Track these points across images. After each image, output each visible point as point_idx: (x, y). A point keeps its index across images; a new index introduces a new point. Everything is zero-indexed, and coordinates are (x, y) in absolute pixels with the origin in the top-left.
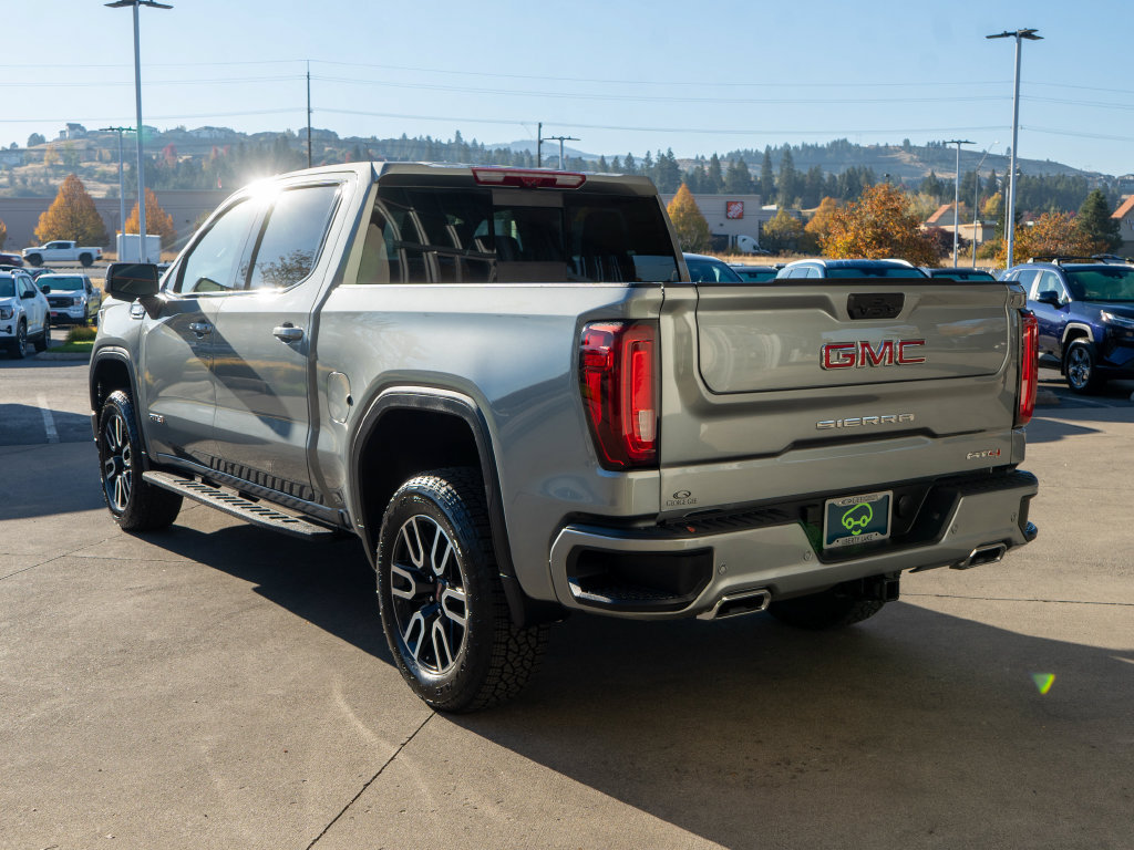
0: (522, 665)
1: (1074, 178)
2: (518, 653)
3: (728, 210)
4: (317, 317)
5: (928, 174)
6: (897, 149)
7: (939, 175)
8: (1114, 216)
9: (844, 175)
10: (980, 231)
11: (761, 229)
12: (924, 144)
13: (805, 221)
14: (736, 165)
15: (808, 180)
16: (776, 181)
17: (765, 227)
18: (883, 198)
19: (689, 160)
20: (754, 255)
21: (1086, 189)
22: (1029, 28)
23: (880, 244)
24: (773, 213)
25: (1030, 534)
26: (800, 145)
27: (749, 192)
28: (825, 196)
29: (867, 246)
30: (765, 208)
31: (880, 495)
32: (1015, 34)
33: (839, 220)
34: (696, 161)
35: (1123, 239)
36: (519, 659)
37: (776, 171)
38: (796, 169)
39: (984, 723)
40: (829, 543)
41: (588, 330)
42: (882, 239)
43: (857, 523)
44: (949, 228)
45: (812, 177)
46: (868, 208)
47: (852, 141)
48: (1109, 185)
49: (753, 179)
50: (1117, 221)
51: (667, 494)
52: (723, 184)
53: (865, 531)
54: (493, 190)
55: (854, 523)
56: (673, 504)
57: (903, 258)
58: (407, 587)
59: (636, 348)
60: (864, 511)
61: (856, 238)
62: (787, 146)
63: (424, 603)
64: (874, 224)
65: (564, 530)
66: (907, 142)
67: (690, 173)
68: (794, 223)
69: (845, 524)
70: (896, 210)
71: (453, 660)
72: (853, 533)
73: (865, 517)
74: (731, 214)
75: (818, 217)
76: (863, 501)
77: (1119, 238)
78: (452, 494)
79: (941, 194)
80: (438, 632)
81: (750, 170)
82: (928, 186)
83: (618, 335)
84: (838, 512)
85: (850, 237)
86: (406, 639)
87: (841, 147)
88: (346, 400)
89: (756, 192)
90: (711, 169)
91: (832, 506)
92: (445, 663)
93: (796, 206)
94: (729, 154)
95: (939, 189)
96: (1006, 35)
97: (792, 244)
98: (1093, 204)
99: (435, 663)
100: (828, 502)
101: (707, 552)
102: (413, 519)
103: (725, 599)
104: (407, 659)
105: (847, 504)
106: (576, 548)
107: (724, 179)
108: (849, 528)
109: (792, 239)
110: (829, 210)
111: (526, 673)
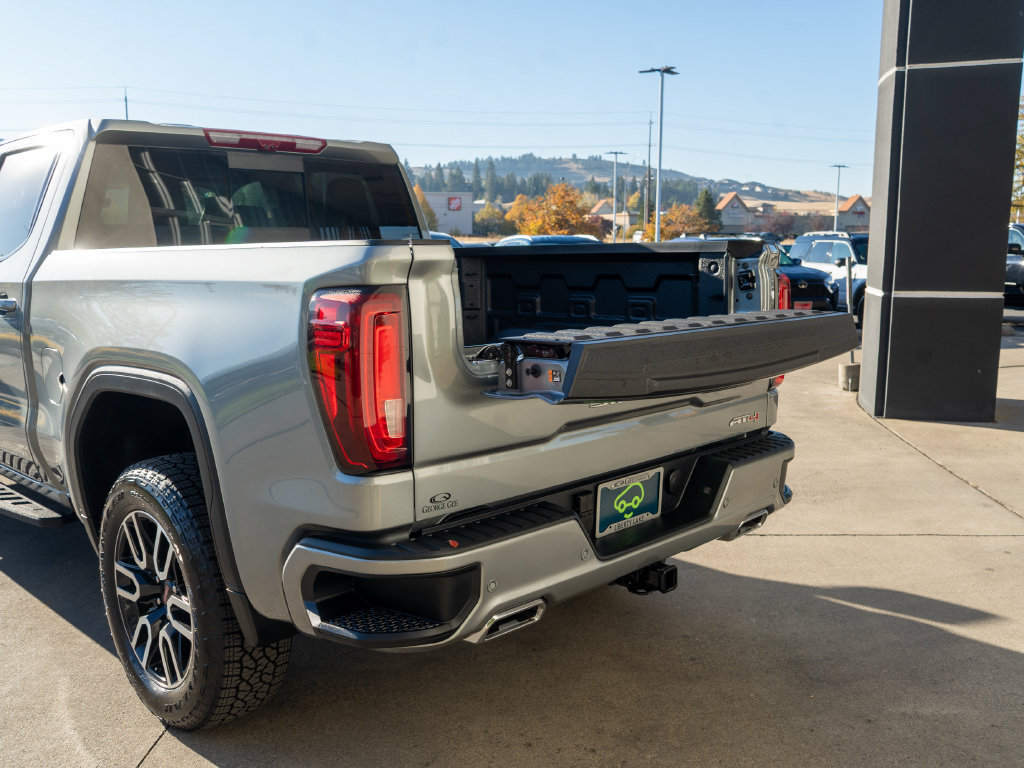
0: (261, 680)
1: (689, 182)
2: (255, 668)
3: (449, 204)
4: (29, 287)
5: (589, 179)
6: (567, 161)
7: (598, 180)
8: (717, 208)
9: (531, 179)
10: (627, 218)
11: (474, 217)
12: (586, 157)
13: (505, 212)
14: (454, 171)
15: (506, 182)
16: (484, 183)
17: (477, 216)
18: (562, 194)
19: (420, 168)
20: (470, 236)
21: (696, 189)
22: (669, 66)
23: (561, 227)
24: (483, 206)
25: (787, 496)
26: (500, 158)
27: (464, 191)
28: (518, 194)
29: (552, 228)
30: (476, 202)
31: (652, 473)
32: (659, 70)
33: (531, 210)
34: (426, 168)
35: (724, 223)
36: (258, 674)
37: (483, 175)
38: (498, 174)
39: (752, 695)
40: (601, 531)
41: (319, 300)
42: (562, 224)
43: (629, 505)
44: (607, 217)
45: (508, 180)
46: (552, 201)
47: (537, 154)
48: (712, 186)
49: (466, 181)
50: (719, 212)
51: (423, 500)
52: (445, 186)
53: (637, 512)
54: (229, 153)
55: (626, 505)
56: (429, 510)
57: (591, 234)
58: (131, 589)
59: (379, 321)
60: (635, 491)
61: (544, 222)
62: (490, 158)
63: (151, 605)
64: (557, 213)
65: (297, 546)
66: (574, 156)
67: (421, 177)
68: (498, 214)
69: (618, 508)
70: (571, 202)
71: (182, 676)
72: (626, 516)
73: (637, 498)
74: (452, 207)
75: (513, 209)
76: (636, 481)
77: (721, 224)
78: (172, 490)
79: (599, 193)
80: (165, 641)
81: (465, 175)
82: (590, 188)
83: (355, 308)
84: (610, 495)
85: (539, 222)
86: (133, 644)
87: (529, 159)
88: (58, 378)
89: (469, 191)
90: (436, 174)
91: (605, 490)
92: (174, 679)
93: (498, 201)
94: (450, 164)
95: (597, 189)
96: (653, 70)
97: (496, 228)
98: (703, 199)
99: (163, 675)
100: (601, 487)
101: (474, 569)
102: (132, 514)
103: (496, 618)
104: (135, 666)
105: (620, 486)
106: (312, 568)
107: (446, 182)
108: (621, 511)
109: (496, 225)
110: (522, 204)
111: (266, 687)
